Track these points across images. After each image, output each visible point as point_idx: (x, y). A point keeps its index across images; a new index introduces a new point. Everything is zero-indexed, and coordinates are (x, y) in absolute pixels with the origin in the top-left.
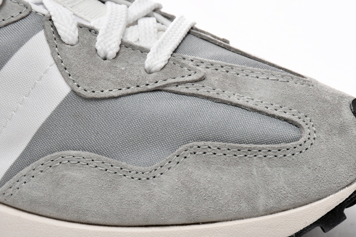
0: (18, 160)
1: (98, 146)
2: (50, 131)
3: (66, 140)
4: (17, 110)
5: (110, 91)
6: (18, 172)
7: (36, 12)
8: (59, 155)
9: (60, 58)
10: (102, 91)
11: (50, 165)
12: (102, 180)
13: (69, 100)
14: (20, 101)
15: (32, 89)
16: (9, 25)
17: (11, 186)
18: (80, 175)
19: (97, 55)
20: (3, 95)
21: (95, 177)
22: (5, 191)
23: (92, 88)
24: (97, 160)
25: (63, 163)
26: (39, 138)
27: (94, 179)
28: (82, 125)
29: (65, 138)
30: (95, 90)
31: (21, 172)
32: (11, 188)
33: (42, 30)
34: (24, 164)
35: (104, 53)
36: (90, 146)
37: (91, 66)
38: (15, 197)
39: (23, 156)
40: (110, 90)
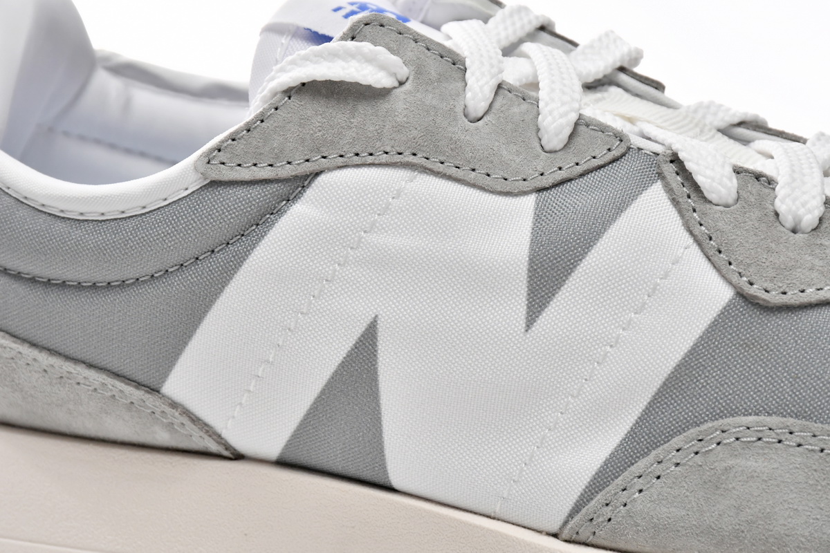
0: (622, 447)
1: (798, 404)
2: (692, 380)
3: (726, 396)
4: (617, 342)
5: (819, 290)
6: (626, 470)
7: (640, 149)
8: (716, 427)
9: (706, 231)
10: (803, 291)
11: (695, 451)
12: (815, 470)
13: (730, 314)
14: (624, 323)
15: (649, 296)
16: (588, 173)
17: (608, 502)
18: (766, 464)
19: (778, 224)
20: (587, 313)
21: (798, 466)
22: (595, 513)
23: (781, 285)
24: (801, 432)
25: (725, 444)
26: (667, 396)
27: (797, 470)
28: (761, 363)
29: (724, 394)
30: (787, 290)
31: (633, 468)
32: (607, 505)
33: (657, 182)
34: (634, 453)
35: (794, 219)
36: (781, 406)
37: (771, 244)
38: (619, 523)
39: (633, 438)
40: (819, 288)
